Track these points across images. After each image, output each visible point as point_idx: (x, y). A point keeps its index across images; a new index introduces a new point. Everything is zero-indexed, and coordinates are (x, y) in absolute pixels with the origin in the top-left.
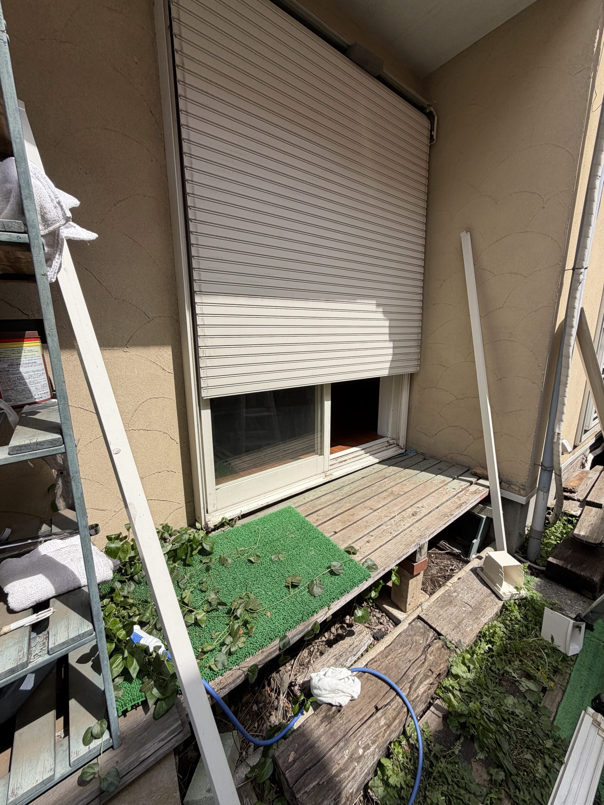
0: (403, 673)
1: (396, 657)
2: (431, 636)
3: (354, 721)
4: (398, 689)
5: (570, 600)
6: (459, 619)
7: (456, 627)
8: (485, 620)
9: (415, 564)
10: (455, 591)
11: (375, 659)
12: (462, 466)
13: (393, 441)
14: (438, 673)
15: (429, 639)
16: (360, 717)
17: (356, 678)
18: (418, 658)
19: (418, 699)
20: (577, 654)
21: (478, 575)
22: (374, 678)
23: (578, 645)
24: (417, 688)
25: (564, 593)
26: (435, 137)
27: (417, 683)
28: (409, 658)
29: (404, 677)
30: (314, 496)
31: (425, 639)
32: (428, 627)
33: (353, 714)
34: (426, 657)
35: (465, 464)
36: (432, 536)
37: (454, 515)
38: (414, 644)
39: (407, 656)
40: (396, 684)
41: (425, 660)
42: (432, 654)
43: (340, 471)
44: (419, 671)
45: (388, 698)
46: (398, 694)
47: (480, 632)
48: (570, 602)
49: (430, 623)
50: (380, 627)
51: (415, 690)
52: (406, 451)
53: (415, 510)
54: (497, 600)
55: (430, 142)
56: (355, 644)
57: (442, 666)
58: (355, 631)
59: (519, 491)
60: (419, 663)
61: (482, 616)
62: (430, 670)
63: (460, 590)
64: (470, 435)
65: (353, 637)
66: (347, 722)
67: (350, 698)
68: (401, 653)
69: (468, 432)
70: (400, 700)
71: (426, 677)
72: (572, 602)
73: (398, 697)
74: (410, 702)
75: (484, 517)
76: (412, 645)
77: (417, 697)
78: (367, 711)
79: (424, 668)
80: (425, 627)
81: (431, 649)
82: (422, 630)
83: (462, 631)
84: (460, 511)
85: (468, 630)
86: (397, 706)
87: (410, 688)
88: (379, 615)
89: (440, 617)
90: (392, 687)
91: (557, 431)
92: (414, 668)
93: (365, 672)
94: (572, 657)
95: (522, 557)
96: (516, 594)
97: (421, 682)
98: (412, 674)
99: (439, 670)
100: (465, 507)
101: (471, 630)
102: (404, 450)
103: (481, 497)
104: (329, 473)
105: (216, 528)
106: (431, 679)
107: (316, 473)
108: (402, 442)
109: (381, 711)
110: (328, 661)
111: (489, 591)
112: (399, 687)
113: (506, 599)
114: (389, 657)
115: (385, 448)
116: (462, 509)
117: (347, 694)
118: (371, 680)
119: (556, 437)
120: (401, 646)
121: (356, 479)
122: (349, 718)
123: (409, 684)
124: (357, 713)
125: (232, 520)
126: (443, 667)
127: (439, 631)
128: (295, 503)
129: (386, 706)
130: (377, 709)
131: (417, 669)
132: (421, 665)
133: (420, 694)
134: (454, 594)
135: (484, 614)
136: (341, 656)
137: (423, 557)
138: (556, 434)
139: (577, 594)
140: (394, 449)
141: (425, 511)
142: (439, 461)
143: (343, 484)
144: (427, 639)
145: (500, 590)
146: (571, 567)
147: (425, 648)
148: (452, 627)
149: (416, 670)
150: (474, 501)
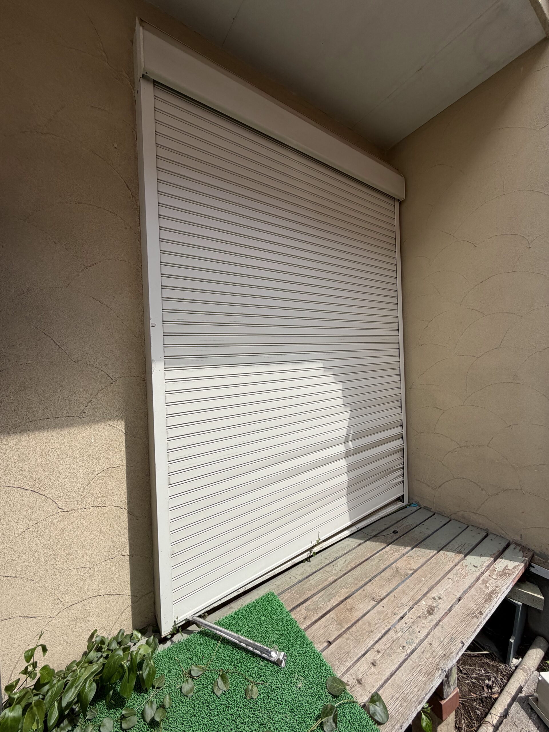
9: (443, 703)
12: (477, 528)
21: (532, 709)
35: (481, 526)
52: (407, 505)
53: (430, 602)
64: (482, 490)
69: (480, 487)
75: (521, 605)
84: (491, 606)
103: (513, 581)
116: (493, 603)
137: (452, 688)
141: (444, 606)
142: (447, 520)
143: (337, 555)
150: (507, 589)
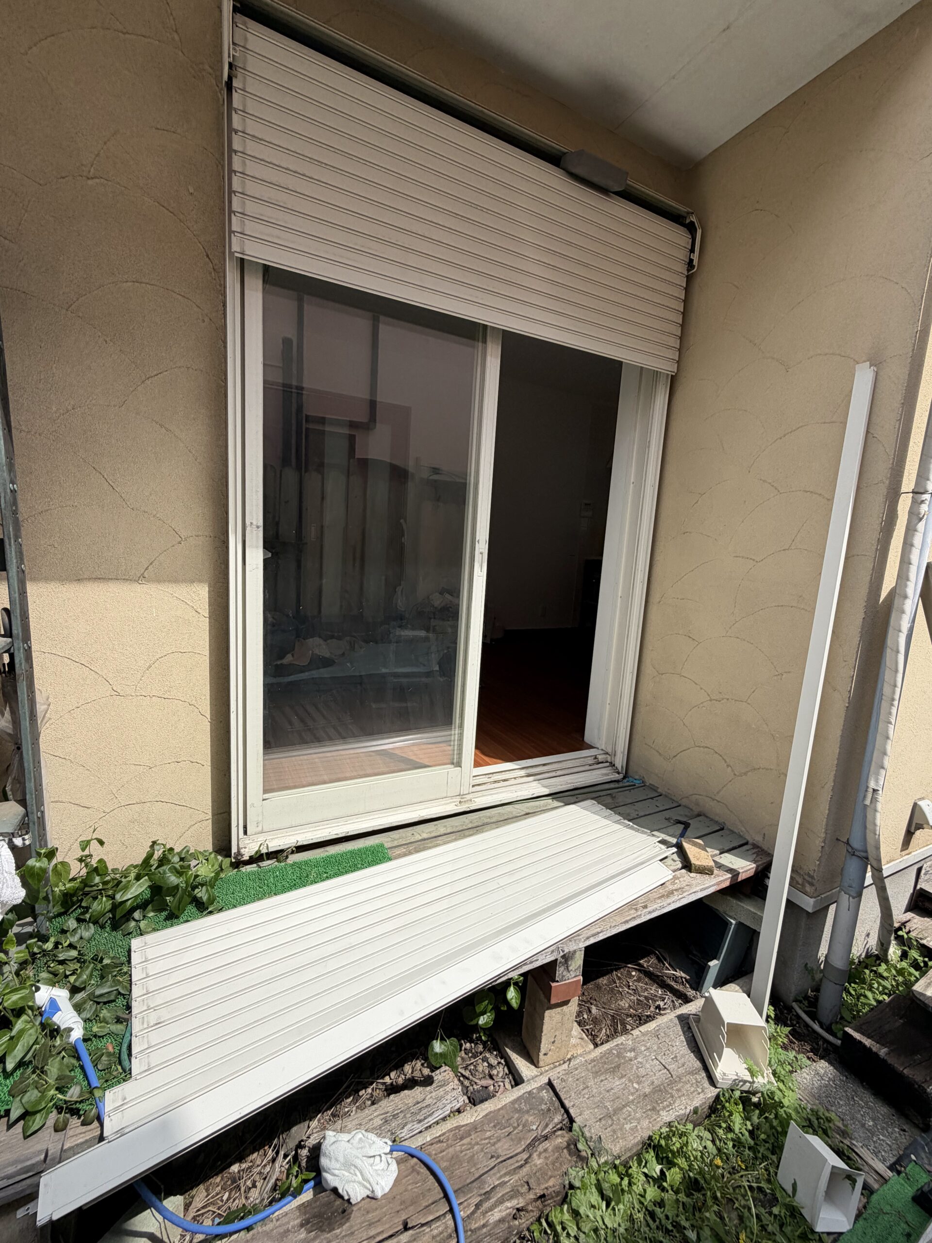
0: (477, 1175)
1: (477, 1144)
2: (556, 1120)
3: (360, 1235)
4: (455, 1203)
5: (873, 1120)
6: (617, 1104)
7: (609, 1116)
8: (667, 1116)
9: (553, 984)
10: (633, 1050)
11: (442, 1138)
12: (712, 820)
13: (604, 756)
14: (540, 1192)
15: (551, 1126)
16: (372, 1232)
17: (394, 1161)
18: (516, 1155)
19: (484, 1230)
20: (841, 1234)
21: (690, 1028)
22: (424, 1170)
23: (846, 1216)
24: (491, 1209)
25: (866, 1103)
26: (695, 263)
27: (493, 1200)
28: (500, 1151)
29: (475, 1184)
30: (430, 832)
31: (543, 1124)
32: (557, 1103)
33: (363, 1223)
34: (529, 1157)
35: (717, 819)
36: (592, 941)
37: (649, 909)
38: (520, 1128)
39: (497, 1146)
40: (455, 1192)
41: (526, 1161)
42: (544, 1155)
43: (489, 797)
44: (506, 1179)
45: (431, 1213)
46: (451, 1211)
47: (650, 1138)
48: (871, 1123)
49: (563, 1097)
50: (488, 1082)
51: (484, 1213)
52: (624, 778)
54: (706, 1083)
55: (688, 271)
56: (427, 1102)
57: (551, 1183)
58: (435, 1078)
59: (803, 885)
60: (513, 1164)
61: (664, 1108)
62: (527, 1183)
63: (643, 1048)
64: (728, 766)
65: (428, 1088)
66: (346, 1236)
67: (369, 1193)
68: (489, 1138)
69: (726, 762)
70: (451, 1223)
71: (515, 1193)
72: (875, 1125)
73: (449, 1216)
74: (465, 1232)
75: (733, 922)
76: (515, 1128)
77: (484, 1226)
78: (387, 1226)
79: (516, 1177)
80: (552, 1102)
81: (546, 1144)
82: (543, 1107)
83: (614, 1127)
84: (665, 903)
85: (627, 1127)
86: (441, 1233)
87: (478, 1206)
88: (493, 1061)
89: (586, 1091)
90: (446, 1196)
91: (872, 785)
92: (499, 1172)
93: (413, 1156)
94: (824, 1237)
95: (806, 1012)
96: (745, 1082)
97: (501, 1201)
98: (492, 1181)
99: (543, 1187)
100: (676, 898)
101: (634, 1129)
102: (621, 776)
103: (718, 884)
104: (468, 797)
105: (252, 860)
106: (521, 1200)
107: (445, 795)
108: (620, 761)
109: (411, 1232)
110: (370, 1120)
111: (698, 1064)
112: (457, 1197)
113: (725, 1087)
114: (465, 1141)
115: (588, 768)
116: (669, 900)
117: (368, 1186)
118: (418, 1173)
119: (869, 795)
120: (495, 1126)
121: (515, 814)
122: (353, 1230)
123: (479, 1199)
124: (370, 1225)
125: (282, 851)
126: (553, 1184)
127: (573, 1115)
128: (393, 840)
129: (423, 1225)
130: (406, 1228)
131: (505, 1174)
132: (515, 1169)
133: (491, 1221)
134: (628, 1054)
135: (670, 1104)
136: (395, 1116)
137: (573, 974)
138: (871, 790)
139: (893, 1111)
140: (604, 771)
142: (675, 805)
143: (488, 820)
144: (547, 1125)
145: (716, 1066)
146: (888, 1054)
147: (535, 1139)
148: (599, 1113)
149: (501, 1177)
150: (701, 890)
